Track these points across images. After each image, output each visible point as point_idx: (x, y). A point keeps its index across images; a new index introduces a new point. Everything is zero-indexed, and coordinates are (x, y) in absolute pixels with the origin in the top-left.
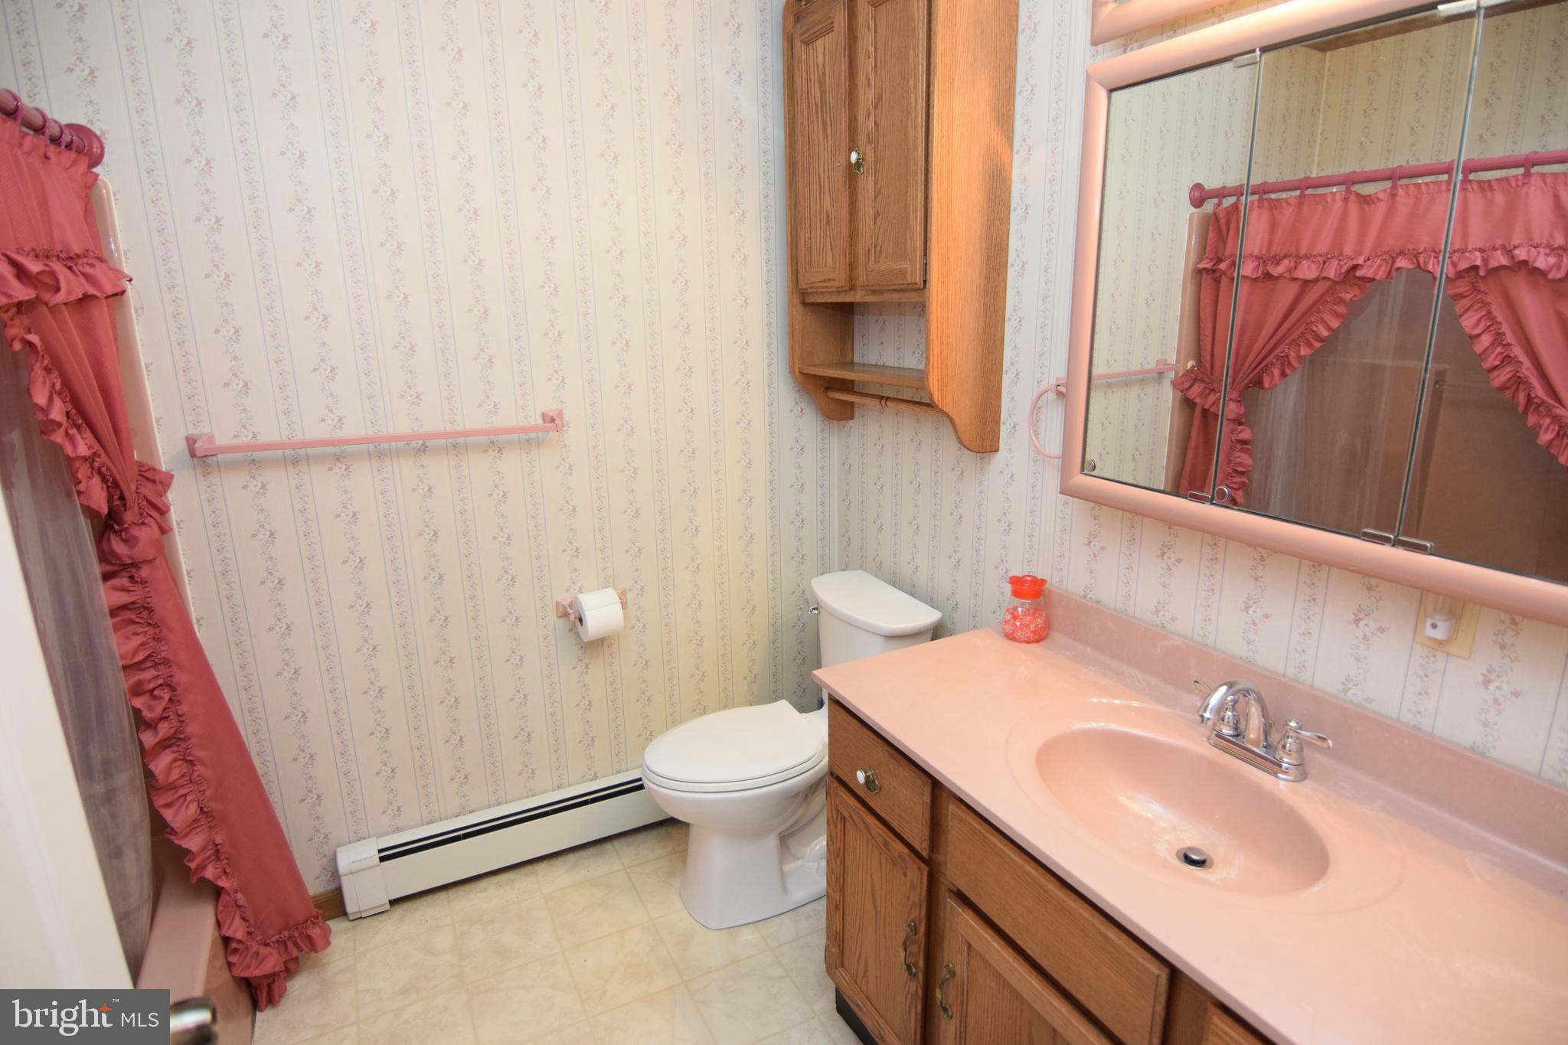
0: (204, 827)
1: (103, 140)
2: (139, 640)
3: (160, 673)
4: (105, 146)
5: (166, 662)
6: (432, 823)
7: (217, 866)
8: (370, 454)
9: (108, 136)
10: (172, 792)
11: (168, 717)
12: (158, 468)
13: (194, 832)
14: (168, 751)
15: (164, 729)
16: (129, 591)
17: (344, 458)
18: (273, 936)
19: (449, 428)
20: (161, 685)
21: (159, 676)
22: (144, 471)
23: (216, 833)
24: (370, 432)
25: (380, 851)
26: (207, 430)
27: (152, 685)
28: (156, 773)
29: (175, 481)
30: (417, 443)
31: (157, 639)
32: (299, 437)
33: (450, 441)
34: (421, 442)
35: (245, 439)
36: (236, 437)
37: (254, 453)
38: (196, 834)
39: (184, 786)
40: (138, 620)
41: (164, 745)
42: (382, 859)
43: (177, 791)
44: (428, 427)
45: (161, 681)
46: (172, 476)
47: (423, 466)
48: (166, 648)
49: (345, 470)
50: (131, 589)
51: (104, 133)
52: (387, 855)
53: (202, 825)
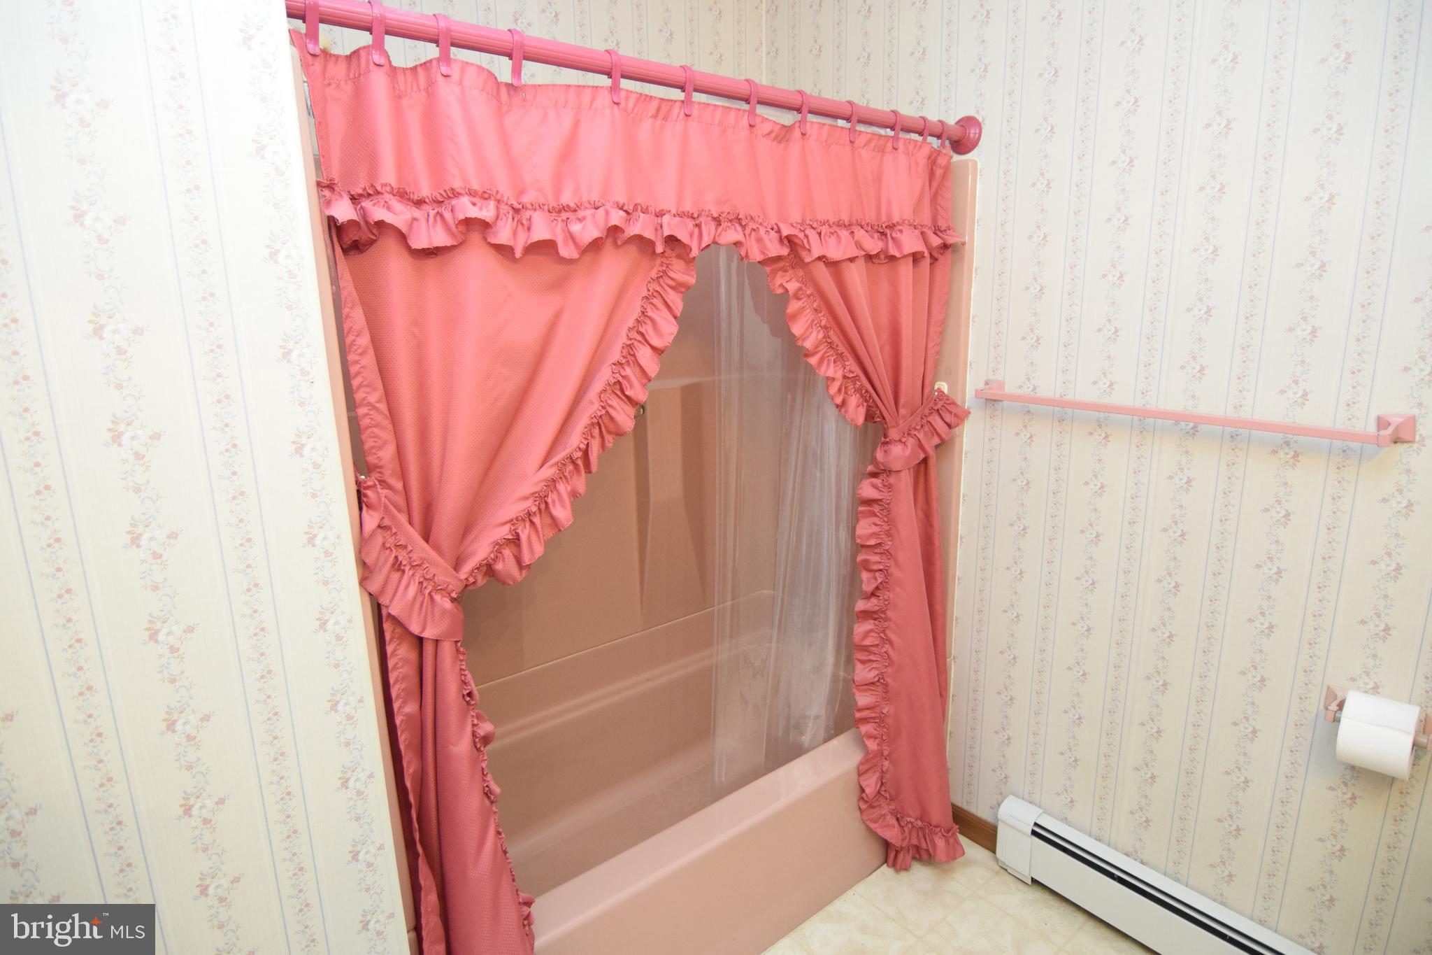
0: (878, 693)
1: (982, 126)
2: (876, 529)
3: (883, 561)
4: (983, 131)
5: (888, 553)
6: (1100, 840)
7: (878, 729)
8: (1132, 426)
9: (986, 121)
10: (866, 653)
11: (879, 597)
12: (959, 403)
13: (871, 692)
14: (872, 621)
15: (872, 604)
16: (880, 491)
17: (1106, 425)
18: (911, 817)
19: (1231, 413)
20: (881, 570)
21: (880, 562)
22: (947, 404)
23: (886, 704)
24: (1139, 403)
25: (1036, 824)
26: (1000, 378)
27: (875, 567)
28: (855, 632)
29: (971, 417)
30: (1187, 425)
31: (889, 534)
32: (1070, 397)
33: (1229, 430)
34: (1191, 425)
35: (1026, 391)
36: (1020, 387)
37: (1031, 406)
38: (872, 695)
39: (875, 654)
40: (878, 514)
41: (866, 615)
42: (1034, 833)
43: (869, 655)
44: (1203, 409)
45: (881, 567)
46: (969, 413)
47: (1187, 452)
48: (890, 543)
49: (1104, 438)
50: (881, 489)
51: (984, 120)
52: (1039, 833)
53: (877, 691)
